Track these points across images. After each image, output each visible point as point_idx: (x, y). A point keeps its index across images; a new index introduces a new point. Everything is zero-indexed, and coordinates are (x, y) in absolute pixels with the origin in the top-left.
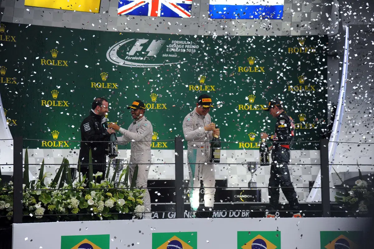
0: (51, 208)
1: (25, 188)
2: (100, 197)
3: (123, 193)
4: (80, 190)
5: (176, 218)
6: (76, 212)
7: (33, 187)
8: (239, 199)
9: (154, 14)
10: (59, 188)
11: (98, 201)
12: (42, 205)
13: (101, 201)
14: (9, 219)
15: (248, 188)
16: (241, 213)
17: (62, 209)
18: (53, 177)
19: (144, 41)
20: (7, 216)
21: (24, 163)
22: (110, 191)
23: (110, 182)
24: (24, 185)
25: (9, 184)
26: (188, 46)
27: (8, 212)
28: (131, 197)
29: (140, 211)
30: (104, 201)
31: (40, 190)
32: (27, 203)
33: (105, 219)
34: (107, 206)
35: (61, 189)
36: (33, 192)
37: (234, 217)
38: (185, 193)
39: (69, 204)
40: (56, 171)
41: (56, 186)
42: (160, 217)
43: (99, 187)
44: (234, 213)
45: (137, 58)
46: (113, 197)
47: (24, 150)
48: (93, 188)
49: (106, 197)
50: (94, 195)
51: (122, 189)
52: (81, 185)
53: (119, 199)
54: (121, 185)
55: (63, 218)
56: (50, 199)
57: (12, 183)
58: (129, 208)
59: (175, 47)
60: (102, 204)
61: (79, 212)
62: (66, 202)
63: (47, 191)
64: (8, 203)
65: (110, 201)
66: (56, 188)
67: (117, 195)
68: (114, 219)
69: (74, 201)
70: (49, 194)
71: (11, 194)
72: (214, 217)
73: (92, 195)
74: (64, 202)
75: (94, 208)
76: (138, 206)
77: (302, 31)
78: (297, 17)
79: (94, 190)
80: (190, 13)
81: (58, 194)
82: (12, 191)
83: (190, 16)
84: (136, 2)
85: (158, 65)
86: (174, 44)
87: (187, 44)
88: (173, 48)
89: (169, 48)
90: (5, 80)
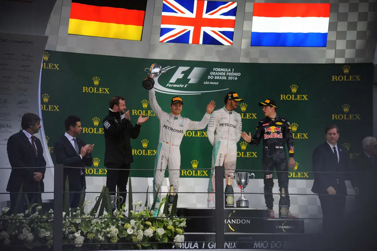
0: (90, 236)
1: (65, 216)
2: (139, 226)
3: (162, 222)
4: (119, 219)
5: (216, 248)
6: (115, 241)
8: (281, 230)
9: (196, 41)
10: (99, 216)
11: (138, 230)
12: (82, 234)
13: (141, 231)
14: (49, 247)
16: (283, 245)
17: (101, 237)
18: (93, 205)
19: (186, 68)
20: (47, 244)
22: (149, 220)
23: (150, 211)
24: (64, 213)
25: (50, 212)
26: (230, 74)
27: (48, 240)
28: (170, 227)
29: (179, 241)
30: (143, 230)
31: (79, 218)
32: (67, 232)
33: (143, 248)
34: (146, 235)
35: (100, 217)
36: (73, 220)
37: (276, 248)
38: (226, 223)
39: (108, 233)
40: (96, 199)
41: (95, 214)
42: (200, 247)
43: (139, 216)
44: (276, 245)
45: (178, 86)
46: (152, 226)
48: (132, 217)
49: (147, 227)
50: (134, 224)
51: (162, 218)
52: (120, 214)
53: (159, 228)
55: (103, 247)
56: (89, 227)
57: (52, 211)
58: (168, 237)
59: (218, 74)
60: (141, 233)
61: (118, 241)
62: (105, 231)
63: (87, 220)
64: (48, 231)
65: (149, 230)
66: (95, 217)
67: (156, 224)
68: (153, 249)
69: (114, 230)
70: (88, 223)
71: (51, 222)
72: (255, 248)
73: (131, 224)
74: (103, 230)
75: (134, 238)
76: (178, 236)
77: (346, 59)
78: (341, 45)
79: (135, 218)
80: (232, 40)
81: (97, 223)
82: (52, 219)
83: (232, 44)
84: (178, 29)
85: (199, 93)
86: (216, 72)
87: (229, 72)
88: (214, 76)
89: (211, 76)
90: (47, 107)
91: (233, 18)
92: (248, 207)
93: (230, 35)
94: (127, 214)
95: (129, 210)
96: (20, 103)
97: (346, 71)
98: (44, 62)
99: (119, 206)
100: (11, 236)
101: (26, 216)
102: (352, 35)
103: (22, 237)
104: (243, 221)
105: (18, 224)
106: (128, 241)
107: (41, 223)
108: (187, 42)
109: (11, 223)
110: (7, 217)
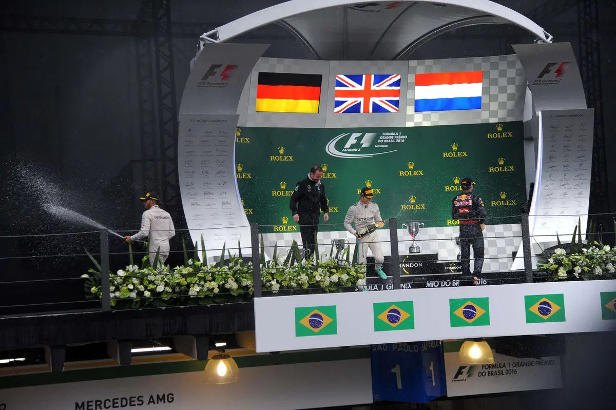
0: (284, 284)
1: (262, 267)
2: (326, 273)
3: (346, 269)
4: (308, 268)
5: (394, 289)
6: (306, 286)
7: (268, 266)
8: (449, 271)
9: (366, 110)
10: (290, 267)
12: (277, 282)
13: (327, 277)
14: (251, 294)
15: (458, 260)
16: (452, 283)
17: (294, 285)
18: (285, 257)
19: (359, 135)
20: (249, 291)
21: (260, 246)
22: (335, 267)
23: (334, 260)
24: (261, 265)
25: (249, 264)
26: (397, 137)
27: (249, 288)
28: (353, 273)
29: (361, 284)
30: (330, 277)
31: (275, 269)
32: (265, 281)
33: (331, 292)
34: (332, 280)
35: (292, 267)
36: (269, 270)
37: (445, 286)
38: (400, 267)
39: (299, 280)
40: (287, 252)
41: (288, 265)
42: (380, 289)
43: (325, 265)
44: (445, 283)
45: (352, 150)
46: (337, 272)
47: (260, 235)
48: (319, 266)
49: (332, 273)
50: (321, 272)
51: (345, 265)
52: (309, 264)
53: (343, 274)
54: (344, 262)
55: (296, 292)
56: (283, 276)
57: (252, 264)
58: (351, 282)
59: (387, 138)
61: (309, 287)
62: (297, 278)
63: (281, 270)
64: (249, 280)
65: (335, 276)
67: (341, 271)
68: (339, 292)
69: (304, 278)
70: (282, 272)
71: (251, 273)
72: (428, 287)
73: (319, 272)
74: (295, 278)
75: (321, 283)
76: (360, 280)
77: (499, 119)
78: (494, 106)
79: (321, 267)
80: (398, 107)
81: (290, 272)
82: (252, 270)
83: (398, 111)
84: (350, 101)
85: (371, 155)
86: (385, 136)
87: (397, 135)
88: (384, 140)
89: (381, 140)
90: (241, 175)
91: (398, 88)
92: (419, 252)
93: (396, 103)
94: (315, 263)
95: (316, 260)
96: (218, 173)
97: (500, 129)
98: (237, 136)
99: (308, 257)
100: (219, 285)
101: (230, 268)
102: (503, 98)
103: (227, 286)
104: (416, 265)
105: (224, 275)
106: (316, 287)
107: (242, 274)
108: (359, 111)
109: (218, 275)
110: (214, 270)
